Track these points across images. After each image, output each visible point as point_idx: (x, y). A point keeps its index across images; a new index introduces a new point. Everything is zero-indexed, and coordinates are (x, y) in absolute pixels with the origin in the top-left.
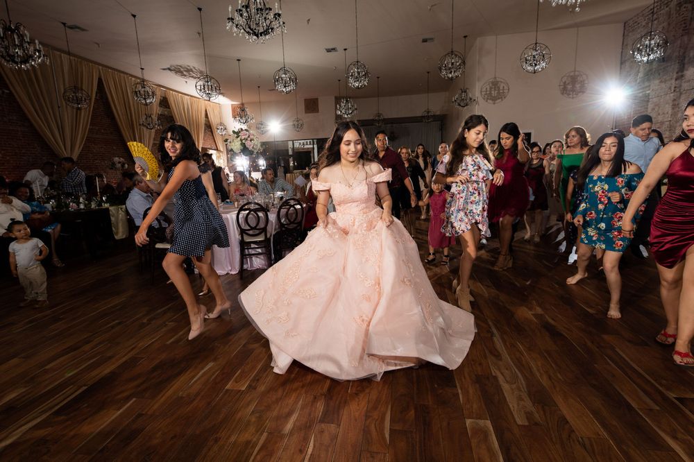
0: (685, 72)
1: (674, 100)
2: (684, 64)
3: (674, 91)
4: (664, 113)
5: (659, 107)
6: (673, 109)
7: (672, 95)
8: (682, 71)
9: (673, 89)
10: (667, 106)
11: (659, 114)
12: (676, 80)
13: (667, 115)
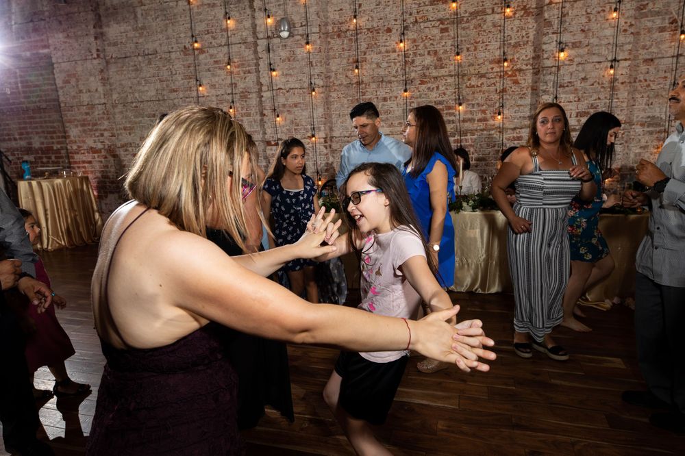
0: (105, 29)
1: (102, 71)
2: (100, 16)
3: (98, 56)
4: (89, 91)
5: (78, 80)
6: (104, 85)
7: (96, 62)
8: (101, 27)
9: (94, 51)
10: (92, 79)
11: (81, 91)
12: (96, 38)
13: (97, 95)
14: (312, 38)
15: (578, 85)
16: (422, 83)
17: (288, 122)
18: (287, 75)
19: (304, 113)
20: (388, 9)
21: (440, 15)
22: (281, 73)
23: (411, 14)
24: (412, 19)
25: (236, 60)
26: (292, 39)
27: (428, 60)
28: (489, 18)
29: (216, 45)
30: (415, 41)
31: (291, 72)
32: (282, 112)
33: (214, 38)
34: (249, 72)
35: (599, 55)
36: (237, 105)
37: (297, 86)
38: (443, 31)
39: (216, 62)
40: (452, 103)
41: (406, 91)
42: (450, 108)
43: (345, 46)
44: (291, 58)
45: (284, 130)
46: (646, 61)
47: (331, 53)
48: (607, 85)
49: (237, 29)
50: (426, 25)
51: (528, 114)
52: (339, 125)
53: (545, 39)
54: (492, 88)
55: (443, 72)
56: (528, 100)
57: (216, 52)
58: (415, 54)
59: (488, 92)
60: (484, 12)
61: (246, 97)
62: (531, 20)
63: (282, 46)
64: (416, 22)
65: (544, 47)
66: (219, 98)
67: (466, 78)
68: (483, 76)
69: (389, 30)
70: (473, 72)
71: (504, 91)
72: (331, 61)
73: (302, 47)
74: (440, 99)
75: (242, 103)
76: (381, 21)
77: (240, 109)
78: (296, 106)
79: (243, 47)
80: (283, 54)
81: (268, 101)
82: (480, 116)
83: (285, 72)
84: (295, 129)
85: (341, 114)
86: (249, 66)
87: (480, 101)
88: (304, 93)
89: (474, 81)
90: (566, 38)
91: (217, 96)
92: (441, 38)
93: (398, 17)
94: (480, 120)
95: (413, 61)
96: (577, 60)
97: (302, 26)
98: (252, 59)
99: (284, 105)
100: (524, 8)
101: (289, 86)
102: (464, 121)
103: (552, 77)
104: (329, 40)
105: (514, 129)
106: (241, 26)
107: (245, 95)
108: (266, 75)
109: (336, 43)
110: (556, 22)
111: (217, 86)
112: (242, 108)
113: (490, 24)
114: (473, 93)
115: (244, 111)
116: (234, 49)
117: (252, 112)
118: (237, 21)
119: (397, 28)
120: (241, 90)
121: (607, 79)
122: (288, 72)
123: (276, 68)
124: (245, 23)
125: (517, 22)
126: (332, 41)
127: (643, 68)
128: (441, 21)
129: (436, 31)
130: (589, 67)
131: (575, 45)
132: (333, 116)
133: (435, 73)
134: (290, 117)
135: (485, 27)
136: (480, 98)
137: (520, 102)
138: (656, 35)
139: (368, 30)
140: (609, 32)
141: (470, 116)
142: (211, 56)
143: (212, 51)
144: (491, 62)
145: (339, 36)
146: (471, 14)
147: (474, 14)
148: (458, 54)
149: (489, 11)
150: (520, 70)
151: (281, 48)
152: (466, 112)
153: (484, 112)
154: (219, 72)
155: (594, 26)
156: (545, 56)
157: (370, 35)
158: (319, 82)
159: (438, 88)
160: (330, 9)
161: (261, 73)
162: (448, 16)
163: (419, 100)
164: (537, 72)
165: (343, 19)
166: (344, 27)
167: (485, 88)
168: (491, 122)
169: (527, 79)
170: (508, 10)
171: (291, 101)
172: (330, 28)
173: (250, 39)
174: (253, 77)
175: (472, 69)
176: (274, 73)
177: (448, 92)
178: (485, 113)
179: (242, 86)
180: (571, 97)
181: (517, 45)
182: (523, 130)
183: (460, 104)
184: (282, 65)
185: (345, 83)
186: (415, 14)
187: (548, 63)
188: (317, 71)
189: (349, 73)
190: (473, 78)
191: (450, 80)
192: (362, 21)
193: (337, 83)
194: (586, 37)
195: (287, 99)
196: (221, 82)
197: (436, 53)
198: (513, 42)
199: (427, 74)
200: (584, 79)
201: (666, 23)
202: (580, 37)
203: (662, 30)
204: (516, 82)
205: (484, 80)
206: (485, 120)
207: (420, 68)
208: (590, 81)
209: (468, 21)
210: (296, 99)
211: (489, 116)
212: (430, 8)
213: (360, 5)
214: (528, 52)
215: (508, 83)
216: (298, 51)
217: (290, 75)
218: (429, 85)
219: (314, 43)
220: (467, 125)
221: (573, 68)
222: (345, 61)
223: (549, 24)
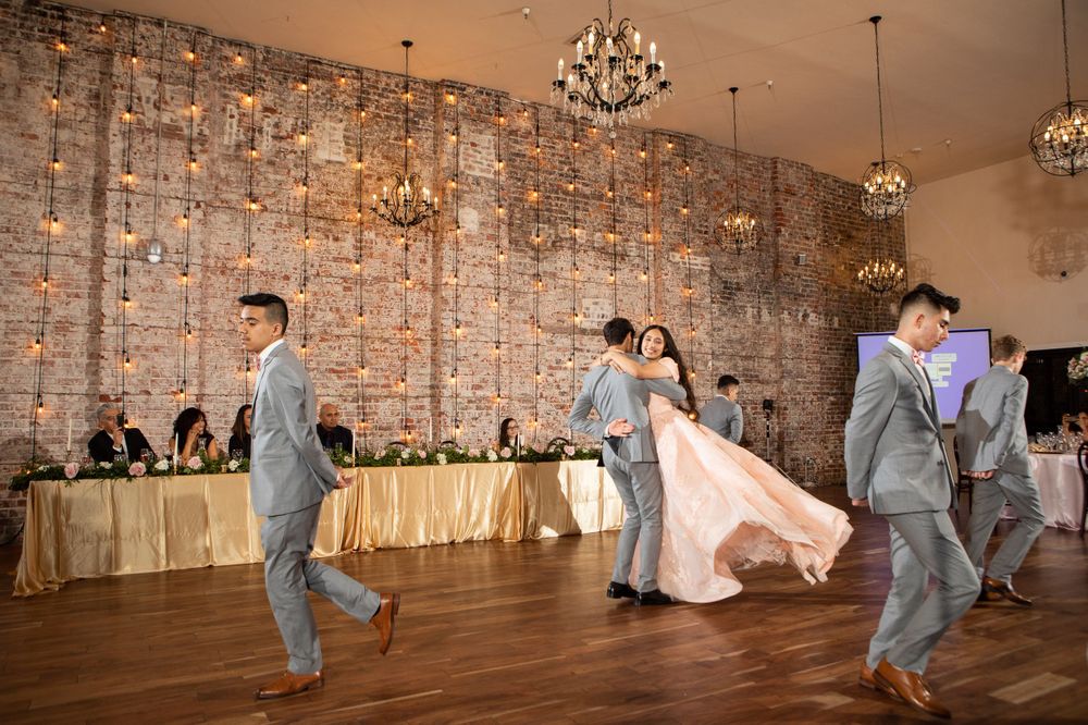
14: (192, 269)
15: (472, 359)
16: (322, 340)
17: (142, 370)
18: (147, 308)
19: (168, 361)
20: (286, 256)
21: (344, 273)
22: (137, 304)
23: (312, 266)
24: (314, 271)
25: (54, 276)
26: (161, 265)
27: (330, 317)
28: (391, 286)
29: (20, 250)
30: (315, 294)
31: (154, 305)
32: (134, 356)
33: (19, 240)
34: (77, 296)
35: (486, 336)
36: (48, 338)
37: (161, 324)
38: (346, 289)
39: (15, 274)
40: (354, 365)
41: (304, 346)
42: (352, 370)
43: (230, 287)
44: (157, 288)
45: (134, 380)
46: (517, 345)
47: (210, 291)
48: (493, 363)
49: (63, 236)
50: (328, 280)
51: (429, 384)
52: (215, 380)
53: (444, 315)
54: (395, 354)
55: (345, 331)
56: (428, 370)
57: (17, 259)
58: (315, 308)
59: (392, 357)
60: (386, 279)
61: (65, 329)
62: (428, 294)
63: (145, 271)
64: (318, 274)
65: (443, 322)
66: (11, 326)
67: (369, 340)
68: (386, 341)
69: (287, 278)
70: (376, 335)
71: (406, 358)
72: (210, 301)
73: (175, 277)
74: (342, 360)
75: (58, 337)
76: (278, 267)
77: (51, 346)
78: (156, 350)
79: (72, 261)
80: (145, 281)
81: (111, 339)
82: (383, 381)
83: (145, 304)
84: (153, 381)
85: (219, 366)
86: (78, 287)
87: (383, 366)
88: (171, 334)
89: (377, 345)
90: (461, 317)
91: (7, 322)
92: (344, 297)
93: (298, 265)
94: (384, 386)
95: (313, 315)
96: (470, 338)
97: (177, 253)
98: (86, 280)
99: (138, 348)
100: (422, 283)
101: (149, 323)
102: (368, 386)
103: (450, 350)
104: (209, 274)
105: (417, 397)
106: (74, 234)
107: (63, 327)
108: (113, 304)
109: (218, 281)
110: (451, 301)
111: (11, 308)
112: (56, 345)
113: (392, 291)
114: (377, 357)
115: (60, 349)
116: (54, 261)
117: (74, 352)
118: (66, 225)
119: (296, 277)
120: (58, 319)
121: (493, 357)
122: (150, 305)
123: (130, 297)
124: (79, 230)
125: (416, 294)
126: (213, 277)
127: (516, 352)
128: (345, 279)
129: (339, 288)
130: (479, 344)
131: (468, 324)
132: (207, 368)
133: (337, 331)
134: (144, 364)
135: (387, 293)
136: (383, 363)
137: (421, 371)
138: (522, 325)
139: (262, 272)
140: (492, 317)
141: (374, 381)
142: (8, 264)
143: (9, 257)
144: (393, 328)
145: (223, 273)
146: (375, 278)
147: (378, 279)
148: (361, 315)
149: (392, 280)
150: (421, 340)
151: (141, 273)
152: (369, 377)
153: (387, 377)
154: (19, 288)
155: (480, 309)
156: (444, 330)
157: (264, 278)
158: (195, 323)
159: (340, 347)
160: (213, 240)
161: (103, 301)
162: (351, 276)
163: (320, 359)
164: (435, 345)
165: (230, 255)
166: (230, 265)
167: (388, 353)
168: (394, 389)
169: (427, 349)
170: (408, 282)
171: (149, 342)
172: (212, 262)
173: (86, 253)
174: (84, 303)
175: (375, 332)
176: (128, 304)
177: (351, 353)
178: (389, 380)
179: (60, 313)
180: (467, 370)
181: (417, 316)
182: (425, 399)
183: (363, 368)
184: (140, 295)
185: (227, 329)
186: (316, 267)
187: (447, 337)
188: (194, 309)
189: (234, 318)
190: (377, 342)
191: (353, 341)
192: (254, 262)
193: (216, 327)
194: (476, 318)
195: (143, 340)
196: (19, 302)
197: (338, 310)
198: (413, 312)
199: (329, 331)
200: (476, 355)
201: (527, 318)
202: (470, 318)
203: (525, 322)
204: (417, 351)
205: (387, 345)
206: (388, 386)
207: (321, 324)
208: (481, 358)
209: (371, 285)
210: (158, 341)
211: (392, 382)
212: (334, 264)
213: (253, 244)
214: (426, 324)
215: (410, 351)
216: (168, 282)
217: (153, 309)
218: (331, 343)
219: (194, 274)
220: (370, 391)
221: (467, 345)
222: (228, 303)
223: (446, 302)
